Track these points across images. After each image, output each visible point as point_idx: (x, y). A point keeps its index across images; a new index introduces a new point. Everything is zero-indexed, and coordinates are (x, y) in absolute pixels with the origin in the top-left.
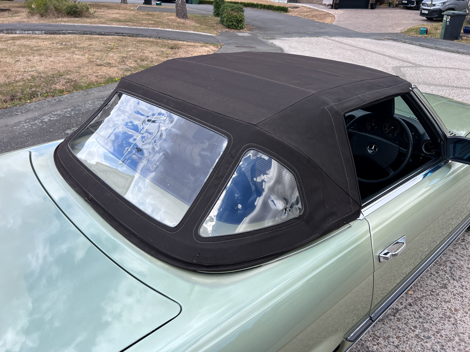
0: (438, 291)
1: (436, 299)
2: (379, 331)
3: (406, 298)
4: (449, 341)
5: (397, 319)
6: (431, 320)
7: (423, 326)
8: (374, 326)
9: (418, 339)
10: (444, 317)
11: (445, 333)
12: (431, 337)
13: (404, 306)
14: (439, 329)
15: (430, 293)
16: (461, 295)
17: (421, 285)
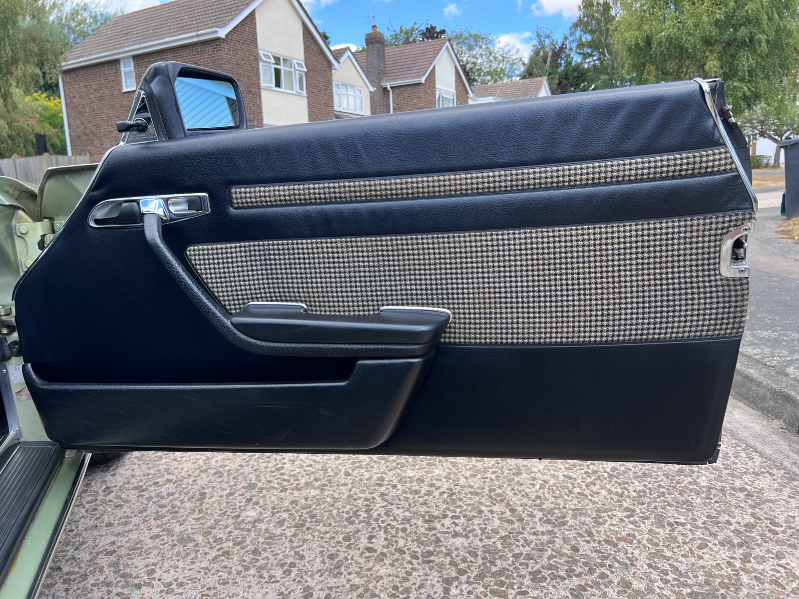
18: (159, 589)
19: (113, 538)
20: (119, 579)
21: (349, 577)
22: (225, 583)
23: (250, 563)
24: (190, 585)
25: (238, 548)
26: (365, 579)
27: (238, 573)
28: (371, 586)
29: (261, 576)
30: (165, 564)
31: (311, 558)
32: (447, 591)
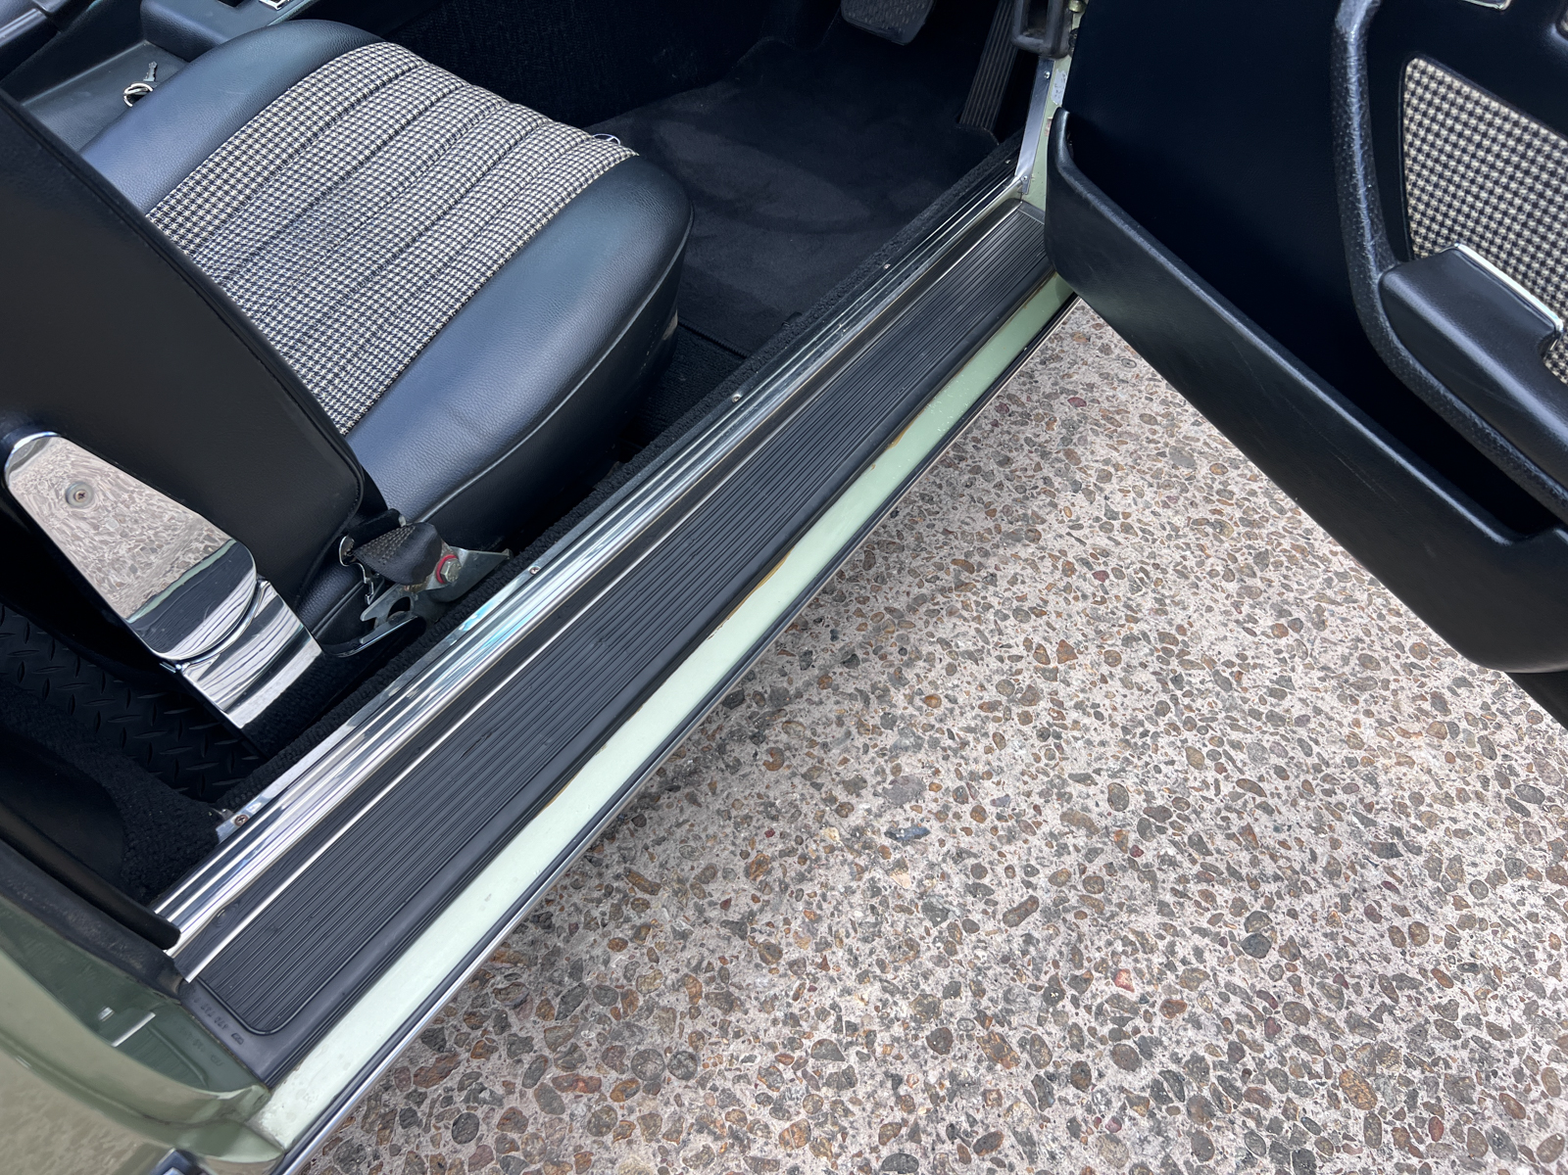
0: (992, 562)
1: (977, 603)
2: (659, 849)
3: (837, 624)
4: (1010, 838)
5: (771, 752)
6: (941, 731)
7: (897, 769)
8: (641, 822)
9: (859, 854)
10: (1004, 699)
11: (998, 794)
12: (926, 832)
13: (816, 672)
14: (973, 776)
15: (957, 576)
16: (1098, 569)
17: (919, 538)
18: (1096, 514)
19: (1095, 379)
20: (1061, 455)
21: (1362, 717)
22: (1183, 574)
23: (1240, 571)
24: (1137, 540)
25: (1242, 529)
26: (1384, 743)
27: (1212, 573)
28: (1380, 762)
29: (1237, 606)
30: (1130, 477)
31: (1332, 638)
32: (1496, 879)
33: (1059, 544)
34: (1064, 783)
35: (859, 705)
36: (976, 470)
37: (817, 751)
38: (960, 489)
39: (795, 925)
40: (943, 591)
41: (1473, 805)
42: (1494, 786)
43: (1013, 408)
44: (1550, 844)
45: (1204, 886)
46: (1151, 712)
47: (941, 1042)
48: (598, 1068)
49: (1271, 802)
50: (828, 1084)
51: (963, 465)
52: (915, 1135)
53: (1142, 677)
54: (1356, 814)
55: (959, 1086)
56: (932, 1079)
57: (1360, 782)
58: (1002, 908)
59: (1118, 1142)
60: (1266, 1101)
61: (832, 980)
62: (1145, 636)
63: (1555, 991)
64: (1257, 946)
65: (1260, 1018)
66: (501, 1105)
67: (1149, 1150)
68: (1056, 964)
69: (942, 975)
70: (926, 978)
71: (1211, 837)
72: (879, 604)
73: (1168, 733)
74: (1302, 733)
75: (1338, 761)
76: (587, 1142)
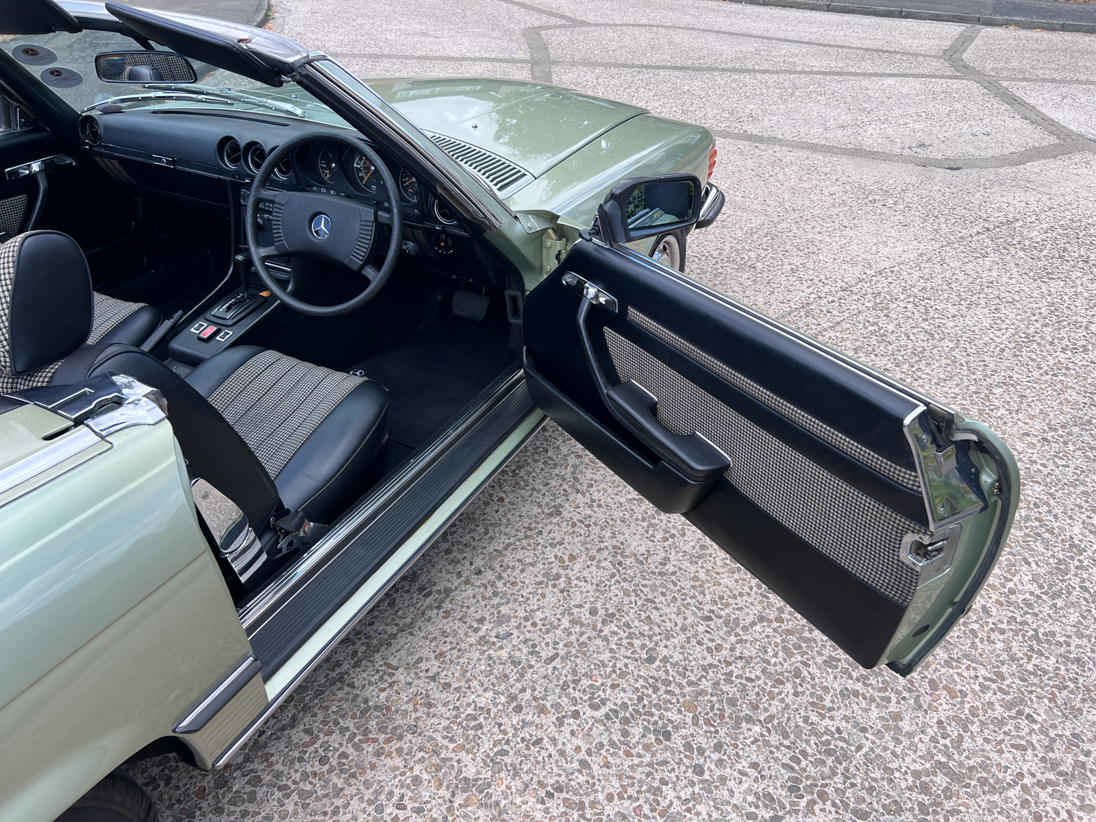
0: (540, 526)
1: (534, 543)
2: (398, 654)
3: (472, 558)
4: (548, 632)
5: (444, 612)
6: (518, 595)
7: (499, 612)
8: (389, 645)
9: (483, 646)
10: (545, 580)
11: (542, 616)
12: (512, 634)
13: (464, 579)
14: (532, 611)
15: (525, 533)
16: (586, 523)
17: (508, 520)
18: (586, 501)
20: (571, 479)
21: (699, 569)
23: (649, 517)
24: (604, 510)
26: (708, 578)
27: (637, 520)
28: (706, 585)
29: (647, 532)
30: (602, 484)
31: (688, 539)
32: (753, 624)
33: (569, 515)
34: (571, 609)
35: (482, 590)
36: (534, 489)
37: (464, 609)
38: (526, 498)
39: (456, 675)
40: (519, 540)
41: (745, 598)
42: (755, 589)
43: (550, 462)
44: (777, 608)
45: (629, 640)
46: (609, 577)
47: (518, 709)
48: (377, 734)
49: (658, 606)
50: (471, 729)
51: (528, 488)
52: (508, 743)
53: (604, 564)
54: (695, 606)
55: (525, 724)
56: (514, 722)
57: (697, 594)
58: (544, 659)
59: (591, 736)
60: (652, 715)
61: (473, 693)
62: (607, 548)
63: (775, 663)
64: (651, 660)
65: (650, 686)
66: (338, 751)
67: (603, 737)
68: (566, 676)
69: (519, 685)
70: (512, 687)
71: (633, 622)
72: (491, 549)
73: (615, 584)
74: (674, 578)
75: (688, 587)
76: (374, 760)
